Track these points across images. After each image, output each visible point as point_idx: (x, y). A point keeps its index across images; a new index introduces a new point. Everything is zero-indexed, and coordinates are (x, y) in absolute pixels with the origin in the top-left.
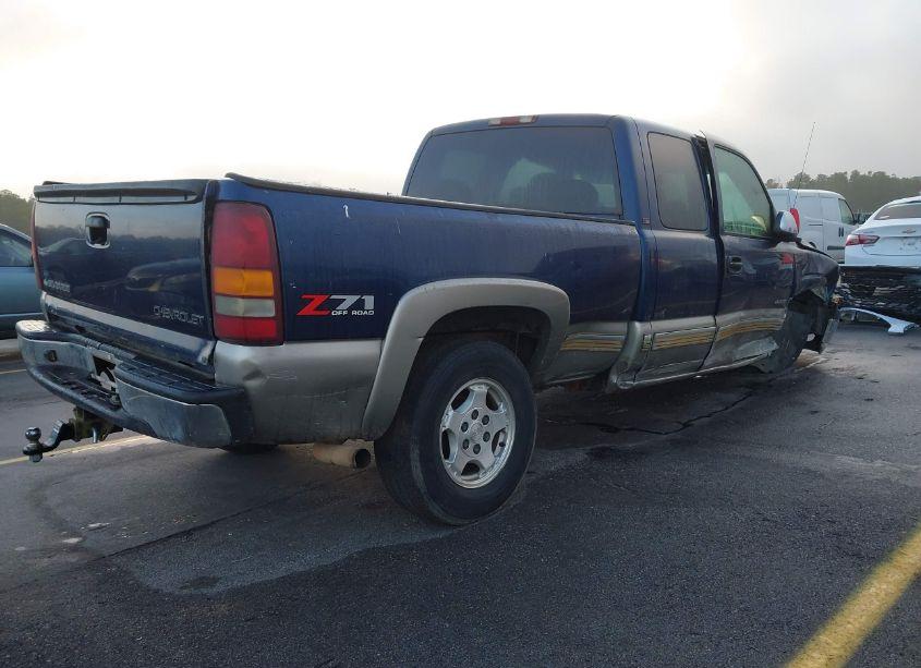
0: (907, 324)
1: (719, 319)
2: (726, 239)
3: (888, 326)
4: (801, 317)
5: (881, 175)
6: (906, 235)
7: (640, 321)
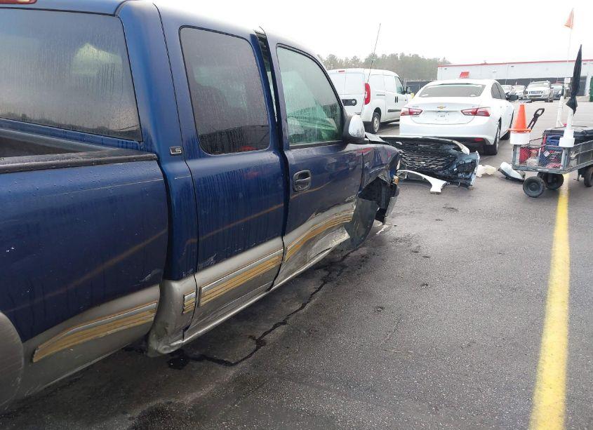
0: (445, 182)
1: (287, 239)
2: (290, 155)
3: (429, 185)
4: (368, 203)
5: (416, 58)
6: (440, 110)
7: (179, 278)
